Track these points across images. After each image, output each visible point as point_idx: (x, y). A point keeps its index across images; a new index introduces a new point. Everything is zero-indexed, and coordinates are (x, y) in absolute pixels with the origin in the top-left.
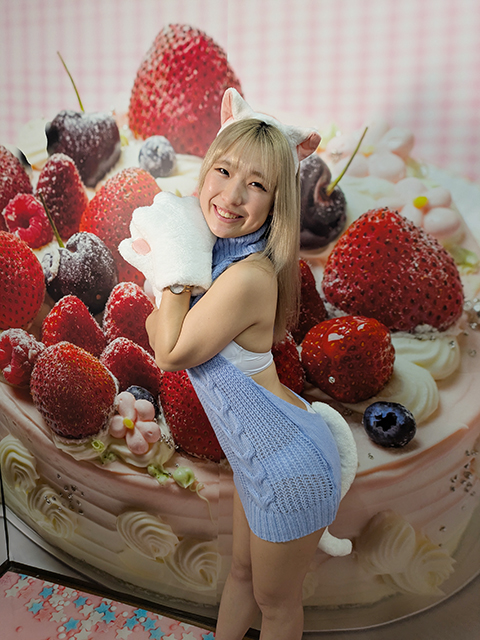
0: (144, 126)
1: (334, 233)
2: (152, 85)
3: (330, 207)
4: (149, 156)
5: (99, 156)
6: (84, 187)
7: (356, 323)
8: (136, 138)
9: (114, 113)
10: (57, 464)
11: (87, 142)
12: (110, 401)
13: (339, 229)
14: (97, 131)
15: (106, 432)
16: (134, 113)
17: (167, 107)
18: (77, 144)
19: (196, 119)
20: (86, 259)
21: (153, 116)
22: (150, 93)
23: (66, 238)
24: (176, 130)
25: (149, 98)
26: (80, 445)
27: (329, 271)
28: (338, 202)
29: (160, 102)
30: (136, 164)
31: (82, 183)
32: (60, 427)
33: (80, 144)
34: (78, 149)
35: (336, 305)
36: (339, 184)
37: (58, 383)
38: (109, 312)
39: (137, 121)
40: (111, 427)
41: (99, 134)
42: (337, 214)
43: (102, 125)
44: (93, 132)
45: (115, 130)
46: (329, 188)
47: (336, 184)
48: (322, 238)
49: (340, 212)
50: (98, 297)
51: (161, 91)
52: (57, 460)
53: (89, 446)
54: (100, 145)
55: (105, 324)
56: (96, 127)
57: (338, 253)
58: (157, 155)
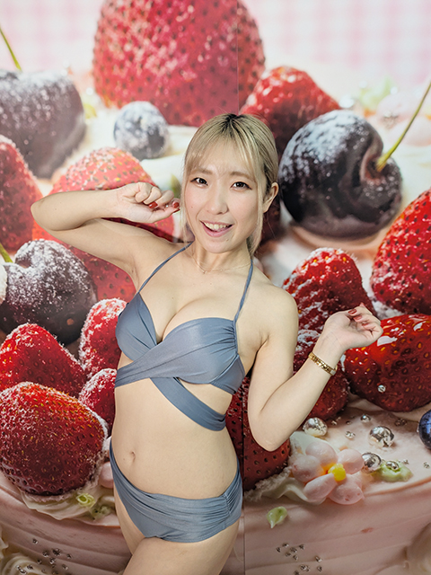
0: (118, 88)
1: (385, 217)
2: (126, 30)
3: (382, 185)
4: (129, 130)
5: (53, 134)
6: (34, 178)
7: (413, 322)
8: (107, 106)
9: (70, 72)
10: (31, 527)
11: (32, 113)
12: (97, 447)
13: (392, 212)
14: (46, 98)
15: (95, 483)
16: (101, 70)
17: (151, 60)
18: (16, 117)
19: (194, 76)
20: (47, 275)
21: (131, 75)
22: (124, 41)
23: (15, 249)
24: (166, 92)
25: (122, 48)
26: (61, 502)
27: (379, 264)
28: (391, 179)
29: (139, 54)
30: (111, 143)
31: (30, 173)
32: (31, 484)
33: (21, 119)
34: (18, 126)
35: (388, 303)
36: (393, 156)
37: (22, 433)
38: (88, 339)
39: (106, 81)
40: (101, 476)
41: (49, 103)
42: (390, 194)
43: (53, 89)
44: (40, 99)
45: (74, 96)
46: (381, 162)
47: (389, 157)
48: (371, 225)
49: (394, 191)
50: (70, 322)
51: (140, 37)
52: (31, 523)
53: (73, 501)
54: (53, 118)
55: (83, 354)
56: (44, 93)
57: (391, 242)
58: (140, 129)
